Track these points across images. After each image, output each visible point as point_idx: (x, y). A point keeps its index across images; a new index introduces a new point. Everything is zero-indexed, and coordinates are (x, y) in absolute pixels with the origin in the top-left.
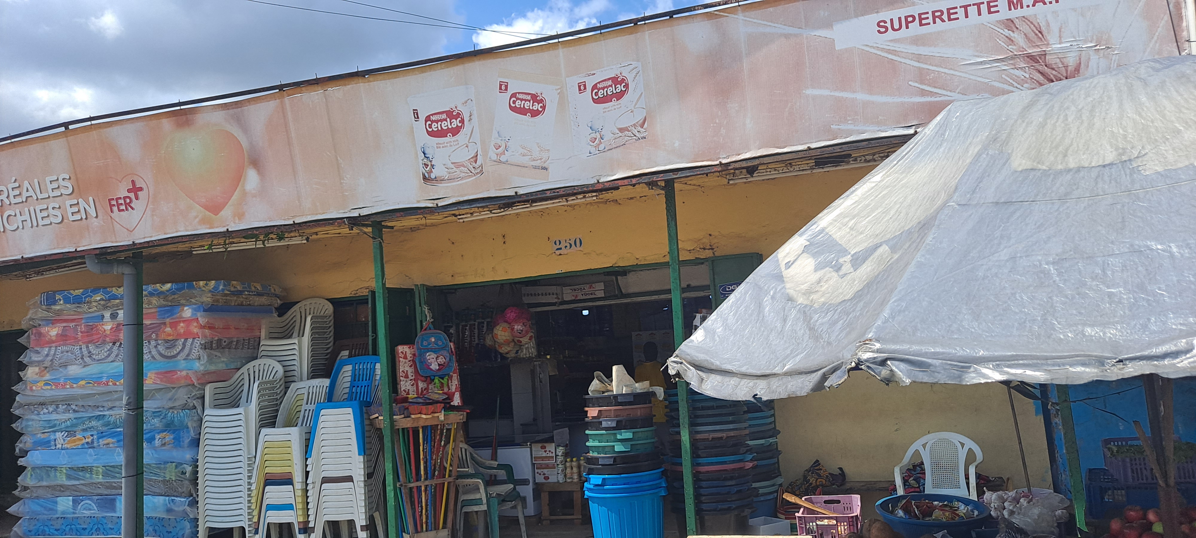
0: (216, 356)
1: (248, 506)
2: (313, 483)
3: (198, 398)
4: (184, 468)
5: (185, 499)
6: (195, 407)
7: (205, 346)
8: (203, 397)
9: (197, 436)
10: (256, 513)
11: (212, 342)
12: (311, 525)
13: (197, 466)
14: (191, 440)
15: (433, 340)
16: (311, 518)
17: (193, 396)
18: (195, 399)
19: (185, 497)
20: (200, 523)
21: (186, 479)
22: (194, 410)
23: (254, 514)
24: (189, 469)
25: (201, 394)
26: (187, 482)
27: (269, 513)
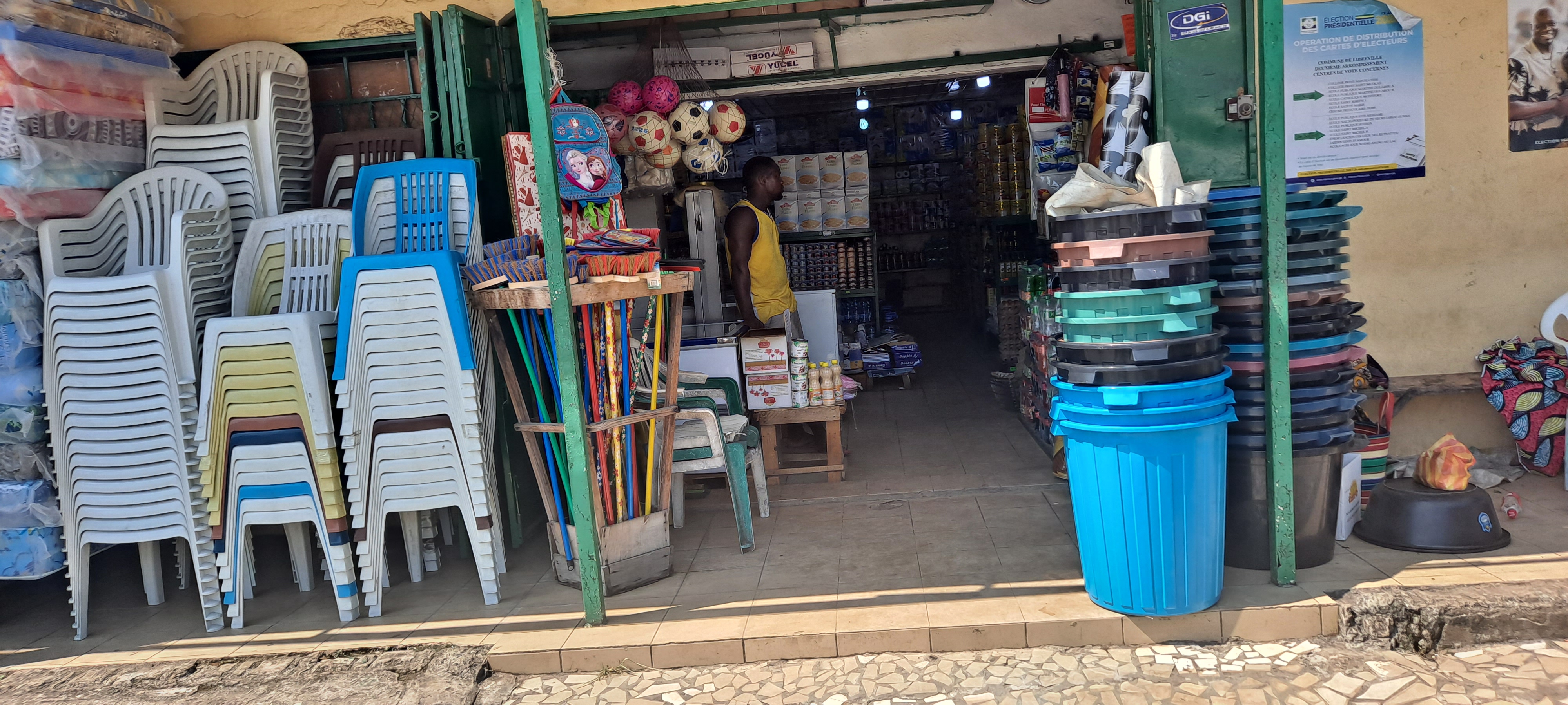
0: (57, 154)
1: (192, 493)
2: (355, 434)
3: (24, 253)
4: (13, 416)
5: (25, 487)
6: (19, 275)
7: (30, 128)
8: (36, 253)
9: (35, 343)
10: (214, 506)
11: (43, 119)
12: (358, 523)
13: (45, 411)
14: (24, 351)
15: (576, 125)
16: (357, 510)
17: (13, 250)
18: (17, 256)
19: (23, 482)
20: (69, 536)
21: (21, 442)
22: (19, 283)
23: (208, 509)
24: (27, 419)
25: (31, 242)
26: (25, 448)
27: (247, 504)
